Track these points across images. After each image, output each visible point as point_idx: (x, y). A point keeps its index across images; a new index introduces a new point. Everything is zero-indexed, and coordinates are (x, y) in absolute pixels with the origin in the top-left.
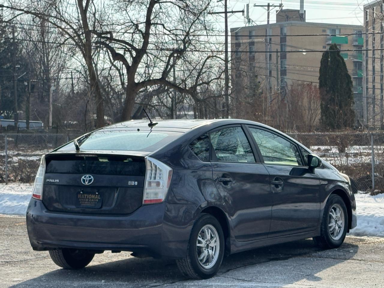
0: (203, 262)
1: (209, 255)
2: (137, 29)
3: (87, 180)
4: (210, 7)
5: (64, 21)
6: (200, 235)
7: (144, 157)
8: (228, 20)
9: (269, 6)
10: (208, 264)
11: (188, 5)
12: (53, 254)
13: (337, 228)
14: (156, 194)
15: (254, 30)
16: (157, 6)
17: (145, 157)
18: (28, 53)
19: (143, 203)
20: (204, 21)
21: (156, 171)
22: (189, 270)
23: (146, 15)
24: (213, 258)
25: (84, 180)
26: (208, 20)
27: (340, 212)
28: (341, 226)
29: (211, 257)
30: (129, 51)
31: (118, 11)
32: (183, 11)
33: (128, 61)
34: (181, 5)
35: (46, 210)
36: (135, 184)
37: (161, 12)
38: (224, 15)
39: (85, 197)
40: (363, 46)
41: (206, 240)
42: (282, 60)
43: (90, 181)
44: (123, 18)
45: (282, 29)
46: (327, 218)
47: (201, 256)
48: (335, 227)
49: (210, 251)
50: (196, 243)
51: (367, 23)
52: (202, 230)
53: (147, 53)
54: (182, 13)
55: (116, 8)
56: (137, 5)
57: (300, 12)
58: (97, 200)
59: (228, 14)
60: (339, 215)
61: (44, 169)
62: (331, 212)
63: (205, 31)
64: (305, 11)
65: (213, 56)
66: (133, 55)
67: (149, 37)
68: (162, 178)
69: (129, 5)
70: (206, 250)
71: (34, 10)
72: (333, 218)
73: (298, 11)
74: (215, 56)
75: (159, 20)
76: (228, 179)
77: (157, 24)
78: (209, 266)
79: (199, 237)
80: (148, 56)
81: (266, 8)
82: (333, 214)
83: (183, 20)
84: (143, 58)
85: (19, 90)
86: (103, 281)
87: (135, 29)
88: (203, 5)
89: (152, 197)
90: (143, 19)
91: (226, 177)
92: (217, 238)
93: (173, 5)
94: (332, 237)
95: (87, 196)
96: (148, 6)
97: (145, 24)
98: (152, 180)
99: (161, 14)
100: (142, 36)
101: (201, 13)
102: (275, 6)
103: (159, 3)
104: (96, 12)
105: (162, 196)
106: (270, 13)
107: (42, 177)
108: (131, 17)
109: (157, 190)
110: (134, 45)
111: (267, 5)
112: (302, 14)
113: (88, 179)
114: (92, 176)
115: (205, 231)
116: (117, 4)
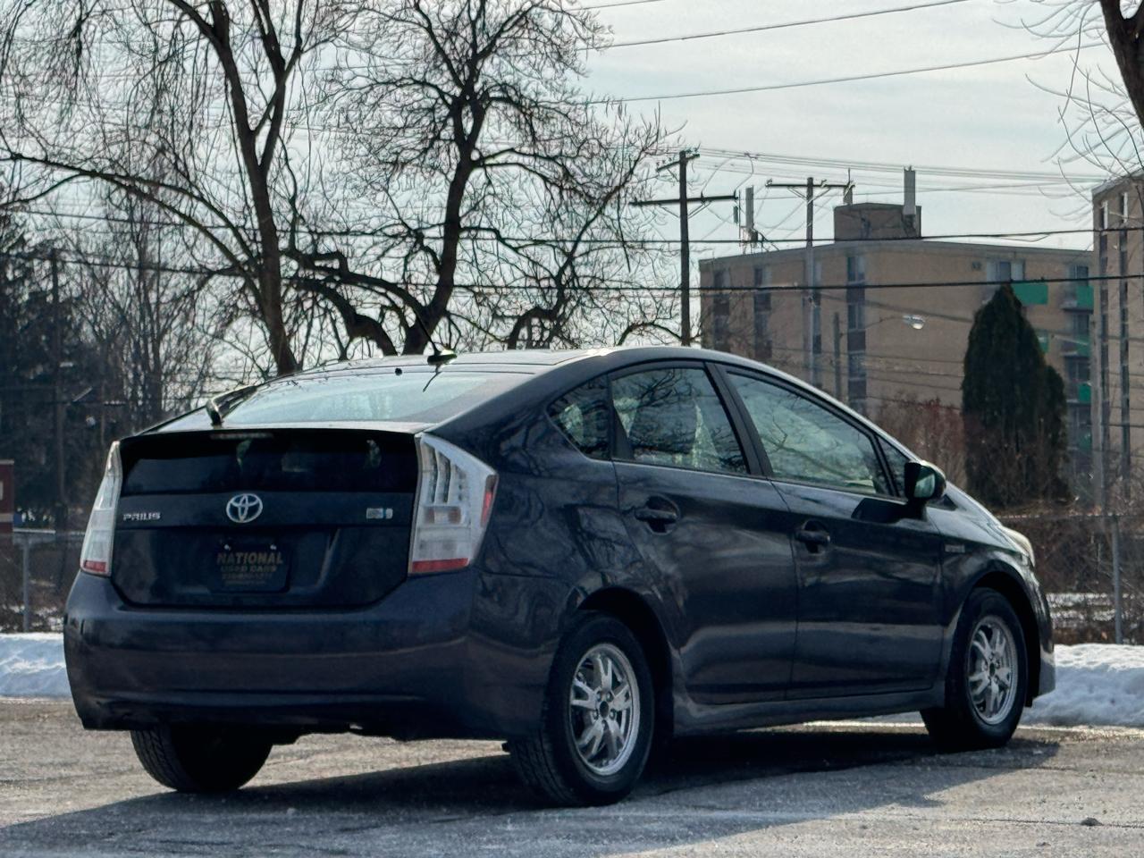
0: (589, 756)
1: (607, 736)
2: (418, 246)
3: (243, 509)
4: (634, 179)
5: (201, 199)
6: (580, 675)
7: (413, 435)
8: (690, 221)
9: (810, 185)
10: (604, 761)
11: (571, 173)
12: (142, 745)
13: (995, 687)
14: (448, 545)
15: (769, 265)
16: (478, 178)
17: (417, 436)
18: (98, 335)
19: (410, 570)
20: (619, 218)
21: (448, 477)
22: (548, 775)
23: (445, 204)
24: (620, 745)
25: (234, 510)
26: (629, 216)
27: (1004, 641)
28: (1008, 683)
29: (614, 741)
30: (394, 307)
31: (362, 190)
32: (555, 190)
33: (393, 339)
34: (549, 174)
35: (121, 603)
36: (385, 517)
37: (489, 194)
38: (677, 208)
39: (239, 562)
40: (1092, 312)
41: (599, 689)
42: (852, 353)
43: (253, 510)
44: (376, 212)
45: (851, 262)
46: (964, 658)
47: (583, 735)
48: (990, 684)
49: (612, 724)
50: (569, 696)
51: (1102, 242)
52: (588, 660)
53: (448, 314)
54: (552, 198)
55: (358, 183)
56: (419, 174)
57: (905, 212)
58: (274, 569)
59: (691, 207)
60: (1000, 649)
61: (117, 485)
62: (978, 638)
63: (622, 250)
64: (919, 209)
65: (644, 325)
66: (407, 319)
67: (454, 267)
68: (465, 499)
69: (397, 175)
70: (601, 719)
71: (112, 167)
72: (984, 658)
73: (898, 208)
74: (652, 324)
75: (484, 219)
76: (665, 514)
77: (478, 229)
78: (610, 768)
79: (579, 679)
80: (451, 322)
81: (804, 191)
82: (983, 645)
83: (554, 219)
84: (437, 329)
85: (71, 442)
86: (291, 811)
87: (415, 246)
88: (614, 174)
89: (436, 554)
90: (440, 216)
91: (658, 508)
92: (631, 684)
93: (527, 172)
94: (981, 715)
95: (242, 558)
96: (451, 176)
97: (442, 229)
98: (437, 502)
99: (489, 200)
100: (433, 267)
101: (609, 196)
102: (830, 187)
103: (484, 166)
104: (298, 192)
105: (466, 551)
106: (815, 208)
107: (112, 509)
108: (401, 210)
109: (451, 533)
110: (411, 292)
111: (805, 182)
112: (911, 217)
113: (248, 505)
114: (259, 495)
115: (597, 662)
116: (361, 171)
